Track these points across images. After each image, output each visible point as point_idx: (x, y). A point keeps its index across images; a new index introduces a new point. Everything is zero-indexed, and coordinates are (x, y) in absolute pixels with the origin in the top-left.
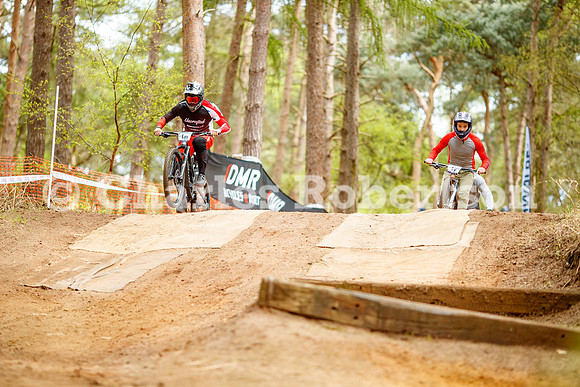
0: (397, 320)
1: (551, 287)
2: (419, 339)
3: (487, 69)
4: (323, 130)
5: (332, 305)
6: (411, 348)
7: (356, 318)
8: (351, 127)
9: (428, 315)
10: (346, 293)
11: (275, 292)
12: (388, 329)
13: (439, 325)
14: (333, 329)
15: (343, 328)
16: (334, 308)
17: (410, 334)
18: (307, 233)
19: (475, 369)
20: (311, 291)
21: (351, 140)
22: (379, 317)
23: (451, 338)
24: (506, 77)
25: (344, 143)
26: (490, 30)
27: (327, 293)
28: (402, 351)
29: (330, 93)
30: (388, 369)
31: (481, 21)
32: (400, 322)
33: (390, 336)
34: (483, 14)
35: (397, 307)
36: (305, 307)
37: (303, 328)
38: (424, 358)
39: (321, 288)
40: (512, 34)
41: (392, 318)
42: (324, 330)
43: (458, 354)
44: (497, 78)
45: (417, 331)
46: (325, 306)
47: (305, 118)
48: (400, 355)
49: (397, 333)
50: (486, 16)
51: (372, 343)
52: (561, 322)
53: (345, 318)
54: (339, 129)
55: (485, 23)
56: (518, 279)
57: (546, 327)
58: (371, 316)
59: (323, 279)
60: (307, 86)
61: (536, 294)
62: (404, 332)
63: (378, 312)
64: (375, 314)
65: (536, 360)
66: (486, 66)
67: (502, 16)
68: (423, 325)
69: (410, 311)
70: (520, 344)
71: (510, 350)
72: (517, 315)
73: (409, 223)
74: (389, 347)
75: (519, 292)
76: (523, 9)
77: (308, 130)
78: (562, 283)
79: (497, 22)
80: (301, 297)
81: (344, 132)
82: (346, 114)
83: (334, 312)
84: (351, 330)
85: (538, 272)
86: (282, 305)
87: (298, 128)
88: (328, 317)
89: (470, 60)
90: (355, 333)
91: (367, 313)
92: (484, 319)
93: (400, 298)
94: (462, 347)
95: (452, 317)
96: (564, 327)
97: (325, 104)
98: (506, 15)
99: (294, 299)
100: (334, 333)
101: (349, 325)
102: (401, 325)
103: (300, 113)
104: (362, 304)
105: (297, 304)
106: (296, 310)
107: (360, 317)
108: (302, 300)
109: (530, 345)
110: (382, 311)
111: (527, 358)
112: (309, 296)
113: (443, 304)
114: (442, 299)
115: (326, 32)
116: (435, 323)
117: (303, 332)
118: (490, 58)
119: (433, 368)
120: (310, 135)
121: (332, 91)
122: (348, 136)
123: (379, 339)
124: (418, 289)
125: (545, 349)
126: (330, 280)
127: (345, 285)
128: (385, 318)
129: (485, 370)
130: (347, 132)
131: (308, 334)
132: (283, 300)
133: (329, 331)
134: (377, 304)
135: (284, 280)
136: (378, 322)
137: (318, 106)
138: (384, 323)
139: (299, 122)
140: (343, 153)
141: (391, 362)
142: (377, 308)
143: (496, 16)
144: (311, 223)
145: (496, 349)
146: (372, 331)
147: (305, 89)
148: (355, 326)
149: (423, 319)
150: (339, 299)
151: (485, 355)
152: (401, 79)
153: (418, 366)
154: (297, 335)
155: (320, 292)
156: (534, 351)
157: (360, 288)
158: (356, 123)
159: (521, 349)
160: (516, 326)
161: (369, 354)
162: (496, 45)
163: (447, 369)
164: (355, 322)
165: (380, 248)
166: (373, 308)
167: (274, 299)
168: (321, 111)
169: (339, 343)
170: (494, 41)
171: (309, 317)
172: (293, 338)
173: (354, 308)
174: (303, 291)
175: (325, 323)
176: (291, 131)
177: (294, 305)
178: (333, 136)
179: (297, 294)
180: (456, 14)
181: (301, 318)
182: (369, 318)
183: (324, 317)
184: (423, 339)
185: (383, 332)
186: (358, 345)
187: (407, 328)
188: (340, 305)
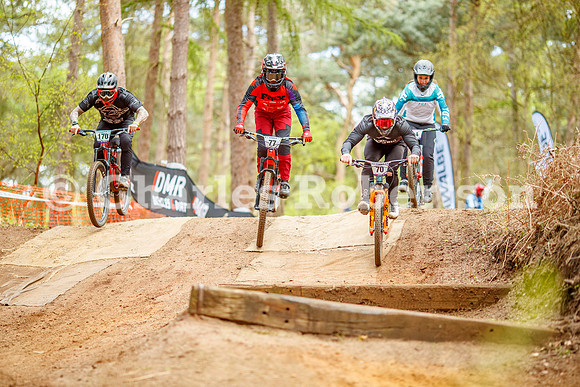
0: (328, 321)
1: (478, 282)
2: (350, 339)
5: (262, 310)
6: (342, 350)
7: (287, 322)
9: (358, 315)
10: (276, 297)
11: (205, 300)
12: (319, 331)
13: (369, 325)
14: (264, 334)
15: (274, 332)
16: (264, 313)
17: (340, 335)
18: (235, 238)
19: (406, 367)
20: (242, 297)
22: (309, 320)
23: (381, 338)
26: (409, 27)
27: (258, 297)
28: (333, 353)
30: (320, 370)
31: (399, 17)
32: (331, 324)
33: (321, 338)
34: (401, 11)
35: (328, 309)
36: (236, 312)
37: (234, 333)
38: (355, 358)
39: (250, 293)
40: (431, 31)
41: (323, 320)
42: (255, 334)
43: (389, 353)
45: (348, 333)
47: (228, 122)
48: (332, 356)
49: (328, 334)
50: (404, 13)
51: (303, 346)
52: (489, 317)
53: (276, 322)
55: (404, 20)
56: (446, 275)
57: (475, 322)
58: (302, 318)
59: (253, 284)
60: (229, 90)
61: (464, 290)
62: (335, 333)
63: (308, 315)
64: (306, 317)
65: (466, 355)
67: (420, 13)
68: (354, 326)
69: (340, 312)
70: (449, 340)
71: (441, 346)
72: (446, 311)
73: (335, 224)
74: (320, 349)
75: (447, 289)
76: (441, 5)
77: (231, 134)
78: (489, 278)
79: (415, 19)
80: (231, 303)
83: (265, 316)
84: (282, 333)
85: (465, 267)
86: (213, 312)
87: (221, 133)
88: (260, 322)
89: (390, 57)
90: (286, 336)
91: (297, 317)
92: (413, 317)
93: (329, 300)
94: (392, 346)
95: (381, 316)
96: (492, 321)
98: (423, 11)
99: (225, 305)
100: (266, 336)
101: (281, 329)
102: (331, 326)
103: (223, 117)
104: (292, 308)
105: (228, 310)
106: (227, 316)
107: (290, 320)
108: (233, 306)
109: (460, 340)
110: (312, 314)
111: (456, 354)
112: (239, 302)
113: (373, 304)
114: (371, 299)
115: (245, 35)
116: (365, 323)
117: (235, 338)
118: (410, 54)
119: (365, 368)
123: (310, 341)
124: (347, 290)
125: (474, 344)
126: (259, 284)
127: (275, 289)
128: (315, 321)
129: (416, 368)
131: (240, 339)
132: (213, 307)
133: (261, 336)
134: (308, 306)
135: (214, 288)
136: (308, 324)
138: (314, 325)
139: (222, 126)
141: (323, 363)
142: (307, 311)
143: (414, 13)
144: (239, 228)
145: (426, 345)
146: (303, 333)
147: (227, 94)
148: (285, 329)
149: (352, 320)
150: (269, 303)
151: (416, 353)
153: (350, 366)
154: (229, 341)
155: (250, 298)
156: (464, 346)
157: (290, 291)
159: (450, 345)
160: (445, 323)
161: (301, 357)
162: (415, 42)
163: (378, 368)
164: (286, 325)
165: (308, 249)
166: (304, 311)
167: (205, 306)
169: (272, 346)
170: (413, 38)
171: (240, 323)
172: (226, 343)
173: (284, 311)
174: (234, 297)
175: (256, 328)
176: (215, 136)
177: (225, 312)
179: (227, 300)
180: (375, 12)
181: (232, 324)
182: (299, 321)
183: (255, 322)
184: (354, 339)
185: (314, 334)
186: (290, 348)
187: (338, 330)
188: (270, 309)
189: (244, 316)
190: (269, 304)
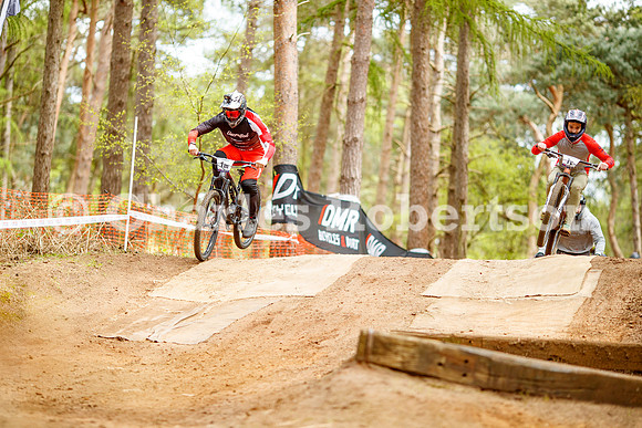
0: (510, 377)
2: (535, 399)
3: (613, 99)
4: (428, 167)
5: (437, 360)
6: (526, 410)
7: (465, 375)
8: (460, 163)
9: (545, 372)
10: (454, 347)
11: (375, 347)
12: (500, 388)
13: (558, 384)
14: (439, 387)
15: (448, 385)
16: (440, 364)
17: (524, 393)
18: (410, 280)
20: (416, 345)
21: (460, 178)
22: (490, 375)
23: (570, 399)
24: (633, 108)
25: (452, 182)
26: (615, 57)
27: (433, 347)
28: (515, 412)
29: (437, 126)
31: (605, 46)
32: (513, 380)
33: (502, 396)
34: (607, 39)
35: (511, 364)
36: (408, 362)
37: (405, 385)
38: (540, 420)
39: (426, 341)
41: (505, 376)
42: (429, 388)
43: (578, 416)
44: (623, 110)
45: (533, 391)
46: (431, 362)
47: (409, 153)
48: (513, 417)
49: (511, 392)
50: (611, 41)
51: (483, 403)
53: (452, 375)
54: (446, 166)
55: (609, 49)
58: (482, 373)
59: (428, 331)
60: (412, 118)
62: (518, 391)
63: (489, 369)
64: (487, 372)
66: (611, 96)
67: (629, 42)
68: (540, 384)
69: (525, 368)
71: (637, 412)
73: (523, 270)
74: (501, 407)
77: (412, 166)
79: (623, 48)
80: (403, 351)
81: (452, 169)
82: (454, 149)
83: (440, 368)
84: (459, 388)
86: (383, 360)
87: (400, 164)
88: (434, 374)
89: (592, 89)
90: (463, 392)
91: (476, 370)
92: (607, 377)
93: (513, 353)
94: (582, 408)
95: (571, 375)
97: (431, 138)
98: (633, 40)
99: (396, 353)
100: (441, 391)
101: (458, 383)
102: (514, 383)
103: (403, 147)
104: (471, 360)
105: (399, 359)
106: (398, 366)
107: (469, 374)
108: (405, 355)
110: (494, 368)
112: (412, 350)
113: (561, 360)
114: (561, 355)
115: (432, 58)
116: (553, 381)
117: (405, 391)
118: (615, 87)
120: (414, 172)
121: (439, 123)
122: (457, 174)
123: (490, 399)
124: (534, 343)
126: (435, 332)
127: (453, 339)
128: (497, 376)
130: (455, 169)
131: (412, 392)
132: (383, 354)
133: (435, 390)
134: (489, 359)
135: (385, 332)
136: (489, 379)
137: (424, 140)
138: (495, 381)
139: (402, 158)
140: (451, 192)
141: (504, 424)
142: (488, 365)
143: (621, 42)
144: (415, 270)
145: (620, 411)
146: (483, 389)
147: (408, 121)
148: (463, 384)
149: (539, 377)
150: (446, 353)
151: (609, 418)
152: (515, 111)
154: (399, 393)
155: (425, 346)
157: (469, 341)
158: (465, 159)
161: (479, 416)
162: (622, 74)
164: (464, 379)
165: (492, 297)
166: (484, 364)
167: (374, 353)
168: (427, 145)
169: (446, 402)
170: (620, 69)
171: (412, 374)
172: (396, 395)
173: (463, 364)
174: (406, 345)
175: (430, 381)
176: (394, 168)
177: (396, 361)
178: (440, 173)
179: (399, 348)
180: (577, 39)
181: (404, 375)
182: (479, 375)
183: (429, 373)
184: (540, 399)
185: (494, 390)
186: (468, 404)
187: (522, 387)
188: (447, 360)
189: (417, 367)
190: (445, 355)
